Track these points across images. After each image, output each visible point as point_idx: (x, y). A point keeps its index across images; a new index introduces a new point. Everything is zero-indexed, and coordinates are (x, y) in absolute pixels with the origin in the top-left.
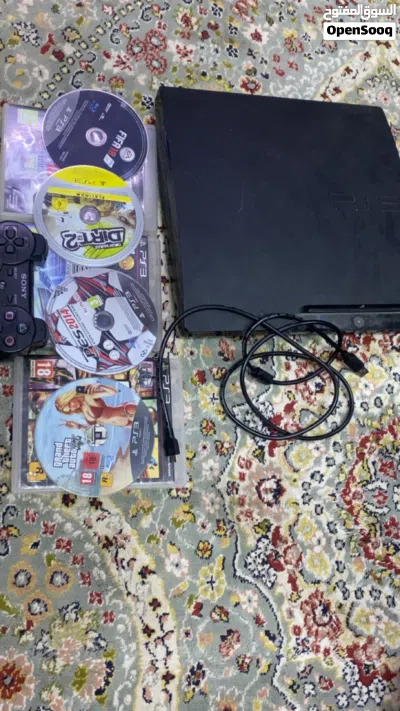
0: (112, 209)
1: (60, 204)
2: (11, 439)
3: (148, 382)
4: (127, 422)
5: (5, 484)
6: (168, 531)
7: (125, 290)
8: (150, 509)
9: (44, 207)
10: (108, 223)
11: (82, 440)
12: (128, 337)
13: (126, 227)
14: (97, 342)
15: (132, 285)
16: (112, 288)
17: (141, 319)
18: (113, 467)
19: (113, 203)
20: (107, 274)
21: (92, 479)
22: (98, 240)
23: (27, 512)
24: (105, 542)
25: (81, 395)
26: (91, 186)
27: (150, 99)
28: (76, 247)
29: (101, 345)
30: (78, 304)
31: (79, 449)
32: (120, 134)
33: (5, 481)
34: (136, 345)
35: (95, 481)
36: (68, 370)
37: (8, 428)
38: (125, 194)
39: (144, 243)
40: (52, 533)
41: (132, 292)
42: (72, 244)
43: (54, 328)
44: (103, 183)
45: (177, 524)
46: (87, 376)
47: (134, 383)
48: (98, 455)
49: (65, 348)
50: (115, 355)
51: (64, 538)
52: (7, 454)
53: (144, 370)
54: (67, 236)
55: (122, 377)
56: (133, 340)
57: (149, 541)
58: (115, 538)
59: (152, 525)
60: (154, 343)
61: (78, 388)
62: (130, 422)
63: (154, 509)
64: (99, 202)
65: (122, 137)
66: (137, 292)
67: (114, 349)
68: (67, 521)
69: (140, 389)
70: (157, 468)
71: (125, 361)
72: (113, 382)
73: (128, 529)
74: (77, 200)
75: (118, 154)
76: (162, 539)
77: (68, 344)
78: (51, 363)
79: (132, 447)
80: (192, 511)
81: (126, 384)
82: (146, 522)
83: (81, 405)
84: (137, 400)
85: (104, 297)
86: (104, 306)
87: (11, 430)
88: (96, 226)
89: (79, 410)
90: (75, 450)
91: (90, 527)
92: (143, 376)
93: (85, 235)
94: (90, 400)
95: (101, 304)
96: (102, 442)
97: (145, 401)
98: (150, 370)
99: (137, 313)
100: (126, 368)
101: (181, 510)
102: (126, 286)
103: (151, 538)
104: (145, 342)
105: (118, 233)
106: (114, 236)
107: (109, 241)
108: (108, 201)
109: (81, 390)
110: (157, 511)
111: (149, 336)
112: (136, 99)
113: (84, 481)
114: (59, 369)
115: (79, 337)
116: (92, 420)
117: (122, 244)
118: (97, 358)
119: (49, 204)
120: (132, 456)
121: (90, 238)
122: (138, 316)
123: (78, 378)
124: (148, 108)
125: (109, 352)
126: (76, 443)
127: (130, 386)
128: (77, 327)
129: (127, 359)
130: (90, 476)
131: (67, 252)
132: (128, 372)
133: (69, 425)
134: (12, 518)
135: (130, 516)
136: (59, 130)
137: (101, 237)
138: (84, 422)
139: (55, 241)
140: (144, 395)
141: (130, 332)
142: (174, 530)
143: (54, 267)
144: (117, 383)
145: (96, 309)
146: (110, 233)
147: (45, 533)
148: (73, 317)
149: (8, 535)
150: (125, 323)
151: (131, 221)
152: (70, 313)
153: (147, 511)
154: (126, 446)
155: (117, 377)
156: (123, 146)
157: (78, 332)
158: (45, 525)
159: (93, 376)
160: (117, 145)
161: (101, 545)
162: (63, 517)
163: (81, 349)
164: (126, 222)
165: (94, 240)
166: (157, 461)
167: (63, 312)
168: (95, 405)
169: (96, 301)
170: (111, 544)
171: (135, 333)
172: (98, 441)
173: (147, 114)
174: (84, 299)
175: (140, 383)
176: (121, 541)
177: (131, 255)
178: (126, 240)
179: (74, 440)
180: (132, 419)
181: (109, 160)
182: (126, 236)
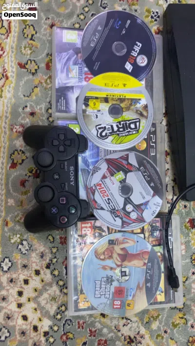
0: (131, 105)
1: (95, 104)
2: (66, 274)
3: (157, 234)
4: (142, 264)
5: (64, 305)
6: (169, 331)
7: (140, 167)
8: (158, 317)
9: (84, 107)
10: (128, 116)
11: (113, 278)
12: (143, 201)
13: (141, 118)
14: (122, 206)
15: (145, 161)
16: (131, 165)
17: (152, 187)
18: (134, 296)
19: (132, 100)
20: (127, 155)
21: (120, 305)
22: (121, 130)
23: (79, 322)
24: (129, 340)
25: (111, 246)
26: (116, 88)
27: (157, 13)
28: (106, 136)
29: (124, 209)
30: (108, 179)
31: (111, 284)
32: (137, 45)
33: (64, 303)
34: (148, 207)
35: (123, 305)
36: (103, 227)
37: (64, 266)
38: (140, 92)
39: (154, 129)
40: (94, 336)
41: (145, 167)
42: (104, 134)
43: (93, 198)
44: (125, 85)
45: (175, 326)
46: (115, 232)
47: (147, 234)
48: (124, 288)
49: (100, 211)
50: (134, 216)
51: (102, 338)
52: (64, 285)
53: (154, 224)
54: (100, 128)
55: (139, 231)
56: (146, 203)
57: (157, 338)
58: (135, 337)
59: (159, 328)
60: (161, 205)
61: (109, 241)
62: (145, 264)
63: (160, 317)
64: (122, 100)
65: (138, 47)
66: (148, 166)
67: (133, 211)
68: (104, 327)
69: (151, 239)
70: (163, 294)
71: (141, 220)
72: (132, 235)
73: (143, 331)
74: (106, 100)
75: (135, 60)
76: (165, 336)
77: (102, 209)
78: (91, 223)
79: (147, 281)
80: (185, 317)
81: (142, 235)
82: (155, 326)
83: (112, 253)
84: (149, 247)
85: (126, 173)
86: (125, 179)
87: (66, 268)
88: (120, 119)
89: (111, 257)
90: (108, 286)
91: (119, 331)
92: (153, 229)
93: (112, 126)
94: (118, 249)
95: (124, 177)
96: (127, 278)
97: (155, 248)
98: (158, 224)
99: (149, 183)
100: (141, 225)
101: (178, 317)
102: (141, 163)
103: (158, 336)
104: (154, 204)
105: (135, 123)
106: (133, 126)
107: (129, 130)
108: (128, 99)
109: (112, 242)
110: (162, 318)
111: (157, 199)
112: (147, 14)
113: (115, 307)
114: (96, 227)
115: (109, 203)
116: (119, 263)
117: (138, 131)
118: (121, 219)
119: (87, 105)
120: (147, 287)
121: (116, 129)
122: (150, 185)
123: (109, 234)
124: (156, 20)
125: (129, 213)
126: (110, 280)
127: (145, 237)
128: (108, 196)
129: (143, 218)
130: (119, 303)
131: (100, 141)
132: (143, 228)
133: (104, 268)
134: (69, 327)
135: (145, 322)
136: (92, 45)
137: (123, 127)
138: (114, 266)
139: (92, 133)
140: (154, 243)
141: (144, 198)
142: (173, 331)
143: (92, 152)
144: (136, 236)
145: (120, 182)
146: (130, 124)
147: (90, 336)
148: (105, 189)
149: (67, 338)
150: (140, 191)
151: (145, 113)
152: (103, 186)
153: (155, 318)
154: (142, 280)
155: (135, 232)
156: (139, 54)
157: (109, 199)
158: (90, 330)
159: (119, 231)
160: (134, 54)
161: (126, 342)
162: (102, 325)
163: (111, 212)
164: (141, 115)
165: (118, 130)
166: (163, 290)
167: (98, 185)
168: (121, 252)
169: (120, 175)
170: (133, 341)
171: (148, 198)
172: (123, 278)
173: (154, 25)
174: (112, 175)
175: (152, 235)
176: (139, 338)
177: (145, 139)
178: (141, 128)
179: (108, 278)
180: (146, 262)
181: (129, 67)
182: (141, 125)
